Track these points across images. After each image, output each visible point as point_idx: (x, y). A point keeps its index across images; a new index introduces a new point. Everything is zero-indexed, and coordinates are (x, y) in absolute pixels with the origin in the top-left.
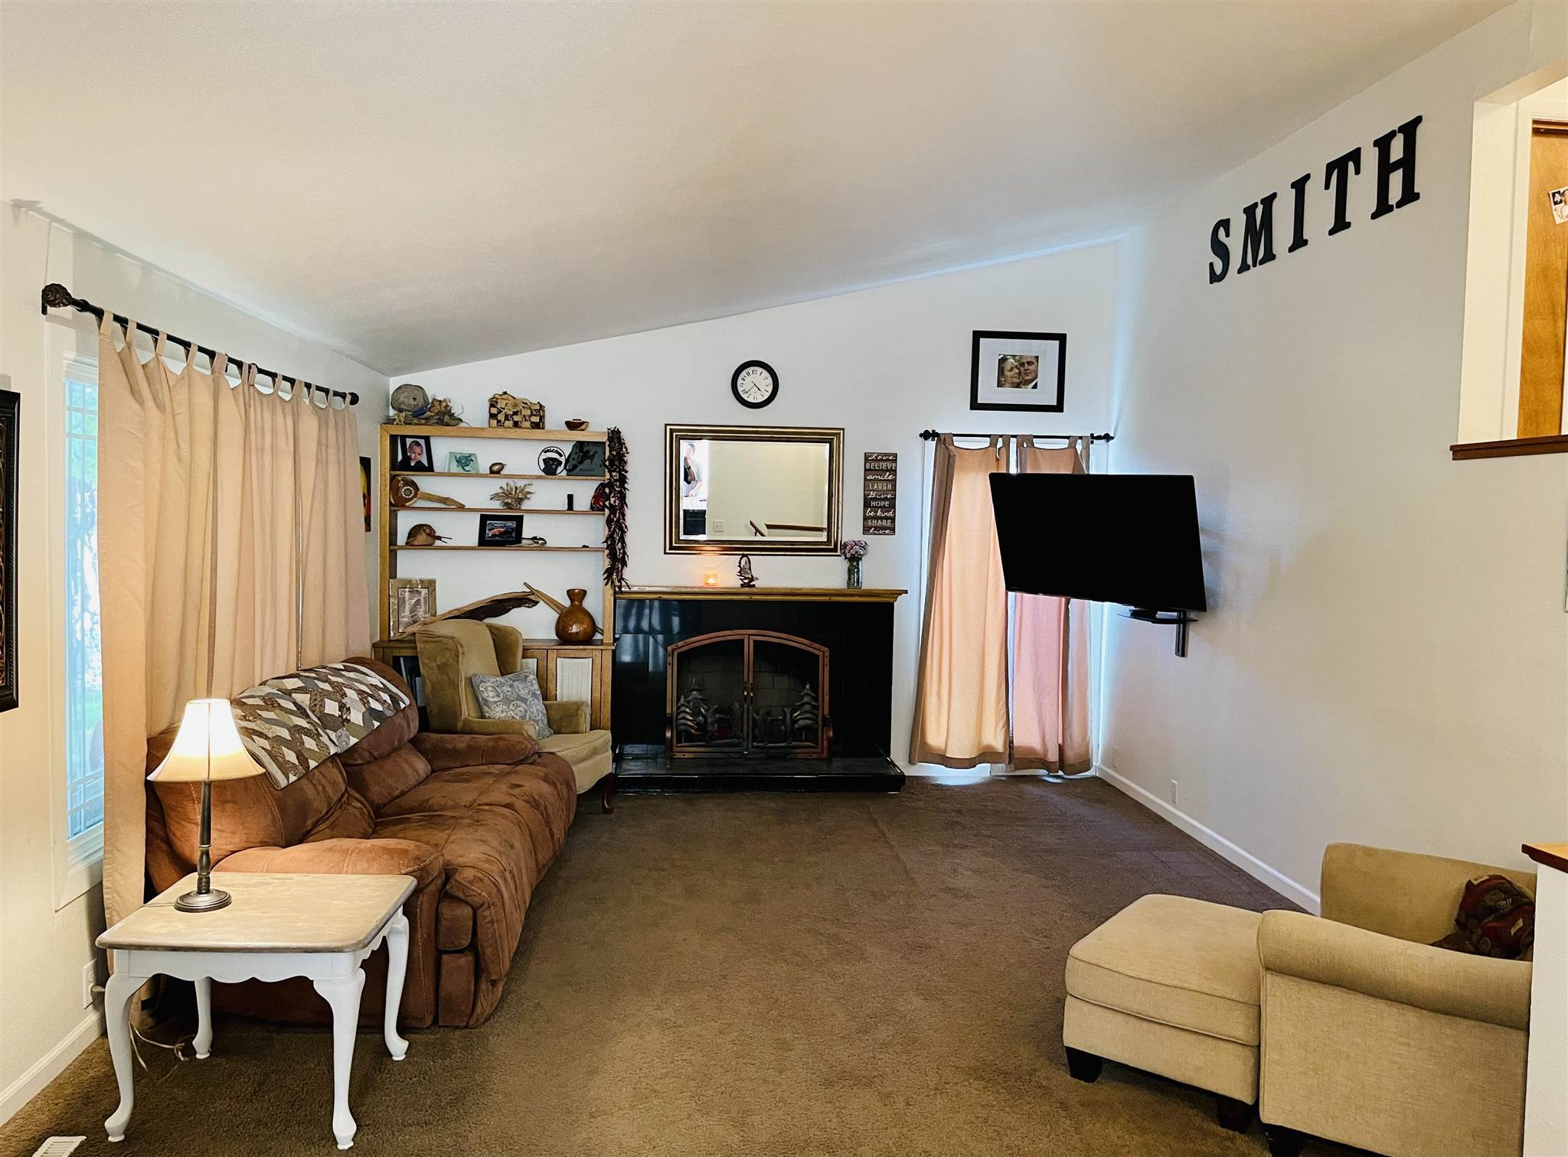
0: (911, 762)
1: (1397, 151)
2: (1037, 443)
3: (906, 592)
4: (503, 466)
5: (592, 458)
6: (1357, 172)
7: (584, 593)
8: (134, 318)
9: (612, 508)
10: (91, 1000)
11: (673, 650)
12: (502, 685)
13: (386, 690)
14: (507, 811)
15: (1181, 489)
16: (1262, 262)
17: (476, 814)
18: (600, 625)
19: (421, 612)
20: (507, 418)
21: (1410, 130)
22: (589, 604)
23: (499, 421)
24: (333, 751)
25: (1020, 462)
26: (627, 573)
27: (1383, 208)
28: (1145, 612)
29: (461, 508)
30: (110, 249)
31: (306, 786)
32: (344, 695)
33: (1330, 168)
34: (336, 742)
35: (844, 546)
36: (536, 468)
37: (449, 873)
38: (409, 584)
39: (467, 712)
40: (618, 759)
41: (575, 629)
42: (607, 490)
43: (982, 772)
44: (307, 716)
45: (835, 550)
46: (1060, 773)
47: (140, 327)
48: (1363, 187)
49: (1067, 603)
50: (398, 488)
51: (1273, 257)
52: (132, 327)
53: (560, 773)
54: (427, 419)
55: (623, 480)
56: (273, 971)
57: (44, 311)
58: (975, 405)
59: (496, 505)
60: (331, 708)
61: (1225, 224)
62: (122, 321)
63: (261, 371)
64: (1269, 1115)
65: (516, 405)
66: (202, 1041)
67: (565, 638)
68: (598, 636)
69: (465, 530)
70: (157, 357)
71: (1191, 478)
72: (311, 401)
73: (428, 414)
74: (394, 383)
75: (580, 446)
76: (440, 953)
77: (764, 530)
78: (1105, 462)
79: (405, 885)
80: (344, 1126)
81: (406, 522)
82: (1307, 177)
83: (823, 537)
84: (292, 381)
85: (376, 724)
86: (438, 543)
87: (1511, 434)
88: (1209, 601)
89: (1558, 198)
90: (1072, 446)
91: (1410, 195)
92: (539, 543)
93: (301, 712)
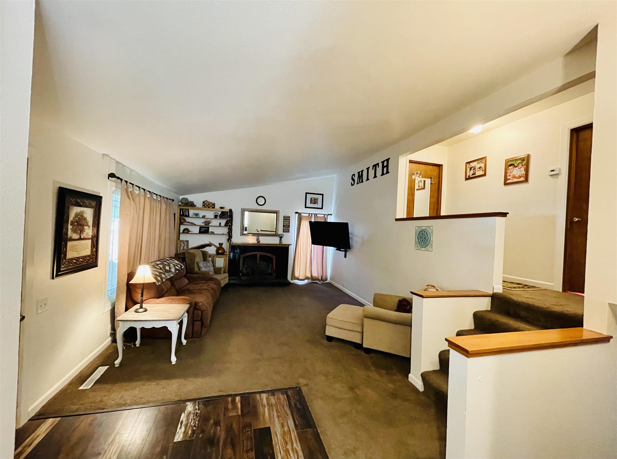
0: (292, 279)
1: (385, 164)
2: (318, 215)
3: (291, 244)
4: (205, 216)
5: (225, 215)
6: (378, 167)
7: (222, 244)
8: (129, 181)
9: (229, 226)
10: (110, 334)
11: (242, 256)
12: (204, 263)
13: (179, 264)
14: (207, 290)
15: (345, 225)
16: (361, 182)
17: (200, 291)
18: (226, 251)
19: (185, 247)
20: (207, 206)
21: (388, 160)
22: (223, 246)
23: (205, 206)
24: (168, 277)
25: (315, 219)
26: (232, 240)
27: (383, 174)
28: (339, 249)
29: (195, 225)
30: (123, 166)
31: (162, 285)
32: (170, 265)
33: (373, 166)
34: (169, 276)
35: (279, 235)
36: (213, 217)
37: (196, 304)
38: (183, 241)
39: (196, 269)
40: (229, 280)
41: (220, 252)
42: (228, 222)
43: (306, 281)
44: (162, 270)
45: (277, 235)
46: (321, 281)
47: (130, 183)
48: (379, 170)
49: (323, 247)
50: (181, 220)
51: (363, 182)
52: (128, 183)
53: (218, 282)
54: (188, 205)
55: (232, 220)
56: (158, 325)
57: (108, 179)
58: (306, 207)
59: (203, 224)
60: (167, 268)
61: (354, 175)
62: (126, 182)
63: (154, 194)
64: (365, 346)
65: (209, 203)
66: (138, 343)
67: (218, 253)
68: (225, 253)
69: (196, 230)
70: (133, 190)
71: (348, 223)
72: (164, 201)
73: (189, 204)
74: (181, 197)
75: (222, 212)
76: (194, 321)
77: (260, 231)
78: (331, 219)
79: (187, 306)
80: (174, 359)
81: (182, 227)
82: (369, 167)
83: (275, 233)
84: (160, 196)
85: (177, 272)
86: (190, 232)
87: (405, 217)
88: (351, 247)
89: (413, 174)
90: (324, 216)
91: (388, 172)
92: (213, 233)
93: (161, 269)
